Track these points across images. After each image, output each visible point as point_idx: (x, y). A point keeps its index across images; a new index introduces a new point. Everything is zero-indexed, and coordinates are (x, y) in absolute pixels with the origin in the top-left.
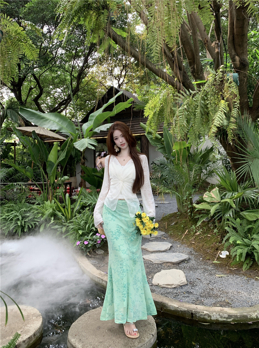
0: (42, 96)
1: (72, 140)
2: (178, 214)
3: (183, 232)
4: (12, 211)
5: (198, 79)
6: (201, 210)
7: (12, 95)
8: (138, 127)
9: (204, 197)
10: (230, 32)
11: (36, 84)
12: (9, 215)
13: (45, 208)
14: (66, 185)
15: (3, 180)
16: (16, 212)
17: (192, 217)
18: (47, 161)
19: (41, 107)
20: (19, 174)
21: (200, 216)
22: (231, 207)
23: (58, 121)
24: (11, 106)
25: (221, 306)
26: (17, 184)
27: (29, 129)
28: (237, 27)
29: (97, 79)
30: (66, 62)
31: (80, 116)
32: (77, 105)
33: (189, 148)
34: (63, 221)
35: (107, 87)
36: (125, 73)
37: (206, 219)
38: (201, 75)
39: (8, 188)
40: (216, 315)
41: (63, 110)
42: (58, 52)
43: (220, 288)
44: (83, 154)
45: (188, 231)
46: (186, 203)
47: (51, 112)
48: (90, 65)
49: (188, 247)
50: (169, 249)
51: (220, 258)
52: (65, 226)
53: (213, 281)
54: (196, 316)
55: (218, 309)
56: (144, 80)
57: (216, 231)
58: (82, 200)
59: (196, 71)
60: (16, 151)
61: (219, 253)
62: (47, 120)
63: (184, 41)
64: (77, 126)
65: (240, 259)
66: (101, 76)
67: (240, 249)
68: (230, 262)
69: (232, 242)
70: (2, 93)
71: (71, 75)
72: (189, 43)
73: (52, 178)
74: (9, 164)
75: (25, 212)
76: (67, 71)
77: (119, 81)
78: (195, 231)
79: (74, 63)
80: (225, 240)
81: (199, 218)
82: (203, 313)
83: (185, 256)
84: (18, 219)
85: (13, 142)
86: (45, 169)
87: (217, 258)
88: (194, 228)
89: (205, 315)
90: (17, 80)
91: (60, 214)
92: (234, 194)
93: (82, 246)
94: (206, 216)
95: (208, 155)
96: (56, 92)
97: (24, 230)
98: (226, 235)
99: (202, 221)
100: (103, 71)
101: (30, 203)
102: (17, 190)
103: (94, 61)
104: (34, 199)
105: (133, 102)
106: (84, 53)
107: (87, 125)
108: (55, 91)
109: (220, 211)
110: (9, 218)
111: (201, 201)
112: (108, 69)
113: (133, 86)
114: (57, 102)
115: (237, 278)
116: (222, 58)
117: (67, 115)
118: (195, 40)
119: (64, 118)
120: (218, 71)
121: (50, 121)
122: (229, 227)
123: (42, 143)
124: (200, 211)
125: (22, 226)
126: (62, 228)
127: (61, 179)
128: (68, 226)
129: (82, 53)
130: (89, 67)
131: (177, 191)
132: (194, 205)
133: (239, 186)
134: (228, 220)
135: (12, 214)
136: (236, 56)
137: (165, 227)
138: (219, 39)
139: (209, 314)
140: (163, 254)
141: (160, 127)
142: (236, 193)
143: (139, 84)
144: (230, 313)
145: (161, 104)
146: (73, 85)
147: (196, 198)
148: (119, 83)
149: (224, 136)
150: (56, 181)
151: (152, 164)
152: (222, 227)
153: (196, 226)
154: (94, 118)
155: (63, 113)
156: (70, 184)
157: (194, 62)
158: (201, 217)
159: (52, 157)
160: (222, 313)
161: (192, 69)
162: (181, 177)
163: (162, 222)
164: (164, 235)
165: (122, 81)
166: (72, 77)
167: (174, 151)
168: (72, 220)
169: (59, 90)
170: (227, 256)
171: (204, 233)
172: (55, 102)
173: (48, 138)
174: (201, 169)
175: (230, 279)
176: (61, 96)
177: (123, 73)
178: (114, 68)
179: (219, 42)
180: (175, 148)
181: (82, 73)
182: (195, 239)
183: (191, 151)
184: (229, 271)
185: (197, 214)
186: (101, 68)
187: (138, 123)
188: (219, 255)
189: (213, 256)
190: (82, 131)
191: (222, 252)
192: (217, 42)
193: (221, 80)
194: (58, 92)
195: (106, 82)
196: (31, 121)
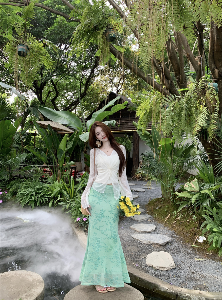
0: (58, 98)
1: (78, 133)
2: (162, 199)
3: (166, 216)
4: (28, 187)
5: (182, 87)
6: (182, 198)
7: (36, 96)
8: (131, 125)
9: (185, 186)
10: (211, 49)
11: (54, 88)
12: (26, 191)
13: (54, 186)
14: (72, 168)
15: (24, 162)
16: (31, 189)
17: (174, 203)
18: (58, 149)
19: (56, 107)
20: (37, 158)
21: (181, 203)
22: (209, 197)
23: (68, 118)
24: (34, 104)
25: (200, 289)
26: (33, 166)
27: (46, 123)
28: (216, 45)
29: (100, 86)
30: (77, 72)
31: (85, 115)
32: (84, 106)
33: (173, 144)
34: (67, 199)
35: (108, 92)
36: (122, 82)
37: (186, 206)
38: (185, 84)
39: (26, 169)
40: (195, 297)
41: (74, 109)
42: (71, 64)
43: (199, 272)
44: (86, 144)
45: (170, 215)
46: (169, 191)
47: (64, 110)
48: (96, 75)
49: (170, 229)
50: (154, 231)
51: (198, 242)
52: (68, 203)
53: (193, 264)
54: (179, 297)
55: (198, 292)
56: (138, 88)
57: (194, 217)
58: (84, 182)
59: (180, 81)
60: (36, 140)
61: (197, 238)
62: (60, 116)
64: (82, 122)
65: (216, 246)
66: (104, 84)
67: (216, 237)
68: (207, 247)
69: (209, 230)
70: (28, 95)
71: (81, 82)
72: (176, 58)
73: (61, 162)
74: (29, 150)
75: (39, 189)
76: (78, 79)
77: (117, 88)
78: (176, 216)
79: (84, 73)
80: (203, 226)
81: (180, 204)
82: (186, 295)
83: (168, 239)
84: (32, 195)
85: (34, 133)
86: (56, 155)
87: (195, 242)
88: (176, 213)
89: (186, 297)
90: (39, 85)
91: (65, 193)
92: (211, 186)
93: (81, 222)
94: (186, 203)
95: (190, 150)
96: (69, 95)
97: (36, 204)
98: (204, 222)
99: (183, 207)
100: (106, 80)
101: (43, 182)
102: (33, 170)
103: (99, 72)
104: (46, 178)
105: (127, 105)
106: (91, 66)
107: (91, 122)
108: (68, 94)
109: (199, 200)
110: (26, 193)
111: (182, 189)
112: (110, 79)
113: (128, 92)
114: (69, 103)
115: (213, 263)
116: (203, 69)
117: (77, 113)
118: (180, 55)
119: (73, 116)
120: (200, 80)
121: (62, 117)
122: (206, 214)
123: (55, 134)
124: (181, 199)
125: (35, 200)
126: (66, 204)
127: (68, 164)
128: (71, 204)
129: (90, 66)
130: (94, 76)
131: (162, 179)
132: (177, 193)
133: (215, 179)
134: (205, 208)
135: (28, 190)
136: (215, 69)
137: (151, 211)
139: (190, 296)
140: (149, 234)
141: (149, 125)
142: (213, 185)
143: (133, 91)
144: (207, 297)
145: (150, 107)
146: (82, 90)
147: (178, 187)
148: (117, 89)
149: (203, 135)
150: (64, 165)
151: (141, 155)
152: (200, 214)
153: (177, 212)
154: (96, 116)
155: (74, 112)
156: (75, 168)
157: (179, 73)
158: (182, 203)
159: (62, 146)
160: (201, 296)
161: (177, 79)
162: (165, 168)
163: (149, 206)
164: (150, 218)
165: (120, 88)
166: (82, 84)
167: (160, 146)
168: (74, 199)
169: (71, 94)
170: (204, 241)
171: (184, 218)
172: (67, 102)
173: (61, 130)
174: (183, 162)
175: (207, 264)
176: (72, 98)
177: (121, 82)
178: (114, 78)
179: (202, 57)
180: (161, 143)
181: (89, 81)
182: (176, 223)
183: (174, 147)
184: (206, 255)
185: (178, 201)
186: (104, 77)
187: (131, 121)
188: (197, 240)
189: (192, 240)
190: (86, 126)
191: (200, 237)
192: (200, 56)
193: (203, 88)
194: (70, 95)
195: (107, 89)
196: (48, 117)
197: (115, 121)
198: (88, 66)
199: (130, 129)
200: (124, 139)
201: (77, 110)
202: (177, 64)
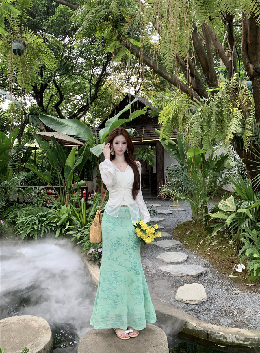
0: (63, 102)
1: (88, 145)
2: (192, 222)
3: (198, 242)
4: (30, 214)
5: (213, 87)
6: (216, 219)
7: (35, 101)
8: (153, 133)
9: (219, 205)
10: (243, 40)
11: (57, 91)
12: (27, 219)
13: (61, 212)
14: (83, 189)
15: (23, 184)
16: (33, 216)
17: (207, 226)
18: (64, 165)
19: (61, 113)
20: (38, 178)
21: (215, 226)
22: (247, 217)
23: (77, 127)
24: (33, 111)
25: (237, 327)
26: (35, 188)
27: (49, 134)
28: (250, 36)
29: (114, 87)
30: (85, 70)
31: (97, 123)
32: (95, 111)
33: (204, 155)
34: (78, 226)
35: (124, 94)
36: (141, 81)
37: (222, 229)
38: (215, 82)
39: (26, 192)
40: (232, 337)
41: (82, 115)
42: (78, 61)
43: (237, 306)
44: (99, 159)
45: (203, 241)
46: (201, 212)
47: (71, 118)
48: (108, 73)
49: (203, 258)
50: (186, 260)
51: (237, 272)
52: (80, 231)
53: (230, 298)
54: (211, 337)
55: (235, 330)
56: (160, 87)
57: (231, 242)
58: (97, 205)
59: (210, 79)
60: (37, 155)
61: (235, 267)
62: (66, 126)
63: (198, 50)
64: (94, 131)
65: (257, 275)
66: (118, 83)
67: (257, 264)
68: (247, 277)
69: (248, 256)
70: (25, 100)
71: (90, 83)
72: (203, 52)
73: (69, 182)
74: (29, 168)
75: (42, 216)
76: (86, 79)
77: (135, 89)
78: (210, 241)
79: (94, 72)
80: (241, 252)
81: (214, 227)
82: (219, 333)
84: (35, 224)
85: (34, 146)
86: (62, 173)
87: (233, 272)
88: (209, 238)
89: (220, 336)
90: (39, 87)
91: (75, 219)
92: (250, 204)
93: (96, 254)
94: (222, 225)
95: (223, 162)
96: (76, 99)
97: (40, 235)
98: (242, 247)
99: (217, 231)
100: (121, 79)
101: (47, 207)
102: (35, 193)
103: (112, 69)
104: (51, 203)
105: (148, 109)
107: (104, 131)
108: (75, 97)
109: (236, 221)
110: (26, 222)
111: (216, 209)
112: (125, 77)
113: (149, 92)
114: (76, 109)
115: (254, 295)
116: (235, 66)
117: (86, 121)
118: (209, 49)
119: (83, 124)
120: (231, 79)
121: (68, 127)
122: (245, 238)
123: (60, 148)
124: (215, 221)
125: (38, 230)
126: (77, 233)
127: (77, 183)
128: (83, 232)
129: (101, 62)
130: (107, 75)
131: (192, 198)
132: (209, 214)
133: (255, 195)
134: (244, 231)
135: (30, 218)
136: (250, 64)
137: (179, 236)
138: (232, 48)
139: (225, 335)
140: (181, 265)
141: (174, 132)
142: (252, 202)
143: (155, 91)
144: (247, 336)
145: (175, 111)
146: (92, 92)
147: (211, 206)
148: (135, 90)
149: (239, 143)
150: (73, 185)
151: (167, 169)
152: (238, 238)
153: (211, 237)
154: (111, 124)
155: (82, 119)
156: (86, 188)
157: (208, 70)
158: (217, 226)
159: (70, 161)
160: (239, 335)
161: (205, 76)
162: (195, 184)
163: (177, 230)
164: (179, 245)
165: (138, 89)
166: (91, 85)
167: (188, 157)
168: (87, 226)
169: (78, 97)
170: (243, 270)
171: (220, 244)
172: (74, 108)
173: (67, 143)
174: (216, 177)
175: (247, 296)
176: (80, 103)
177: (140, 81)
178: (131, 76)
179: (232, 51)
180: (190, 155)
181: (100, 81)
182: (210, 250)
183: (205, 158)
184: (246, 287)
185: (212, 224)
186: (118, 76)
187: (153, 129)
188: (235, 269)
189: (230, 270)
190: (98, 137)
191: (238, 266)
192: (230, 50)
193: (235, 87)
194: (78, 99)
195: (123, 89)
196: (51, 127)
197: (133, 130)
198: (99, 63)
199: (152, 138)
200: (145, 151)
201: (86, 117)
202: (205, 59)
